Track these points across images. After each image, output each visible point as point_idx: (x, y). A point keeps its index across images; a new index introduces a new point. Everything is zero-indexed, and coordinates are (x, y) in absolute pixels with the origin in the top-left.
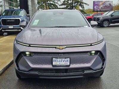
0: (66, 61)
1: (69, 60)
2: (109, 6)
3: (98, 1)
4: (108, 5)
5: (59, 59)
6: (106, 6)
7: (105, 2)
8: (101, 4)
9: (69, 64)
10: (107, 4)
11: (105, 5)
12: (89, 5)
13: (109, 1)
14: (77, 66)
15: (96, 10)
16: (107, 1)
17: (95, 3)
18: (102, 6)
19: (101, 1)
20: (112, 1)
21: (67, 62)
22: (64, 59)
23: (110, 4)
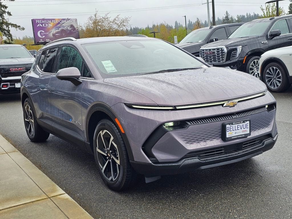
0: (244, 128)
1: (249, 125)
2: (70, 31)
3: (43, 19)
4: (69, 28)
5: (234, 126)
6: (62, 30)
7: (60, 22)
8: (51, 25)
9: (248, 132)
10: (66, 26)
11: (60, 29)
12: (23, 29)
13: (68, 19)
14: (258, 134)
15: (41, 41)
16: (64, 19)
17: (38, 24)
18: (54, 31)
19: (51, 20)
20: (76, 20)
21: (246, 129)
22: (241, 124)
23: (72, 26)
